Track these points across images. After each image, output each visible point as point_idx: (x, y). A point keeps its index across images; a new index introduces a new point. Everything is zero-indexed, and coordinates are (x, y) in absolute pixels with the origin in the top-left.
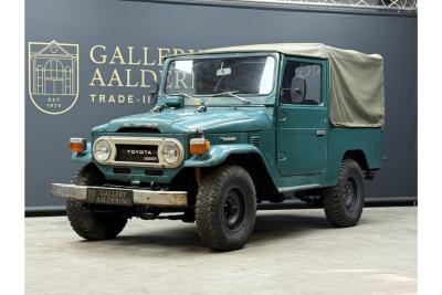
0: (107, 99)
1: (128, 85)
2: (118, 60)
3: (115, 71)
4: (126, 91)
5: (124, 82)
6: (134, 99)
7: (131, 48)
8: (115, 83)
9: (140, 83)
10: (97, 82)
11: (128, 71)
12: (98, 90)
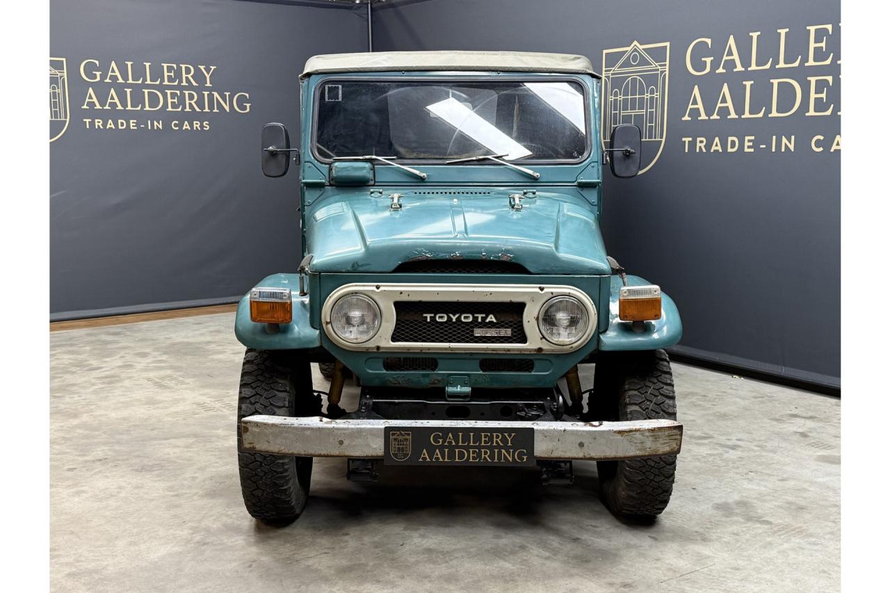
0: (105, 124)
1: (129, 108)
2: (114, 78)
3: (112, 91)
4: (127, 115)
5: (124, 104)
6: (137, 125)
7: (129, 64)
8: (113, 105)
9: (144, 106)
10: (92, 104)
11: (128, 91)
12: (93, 114)
